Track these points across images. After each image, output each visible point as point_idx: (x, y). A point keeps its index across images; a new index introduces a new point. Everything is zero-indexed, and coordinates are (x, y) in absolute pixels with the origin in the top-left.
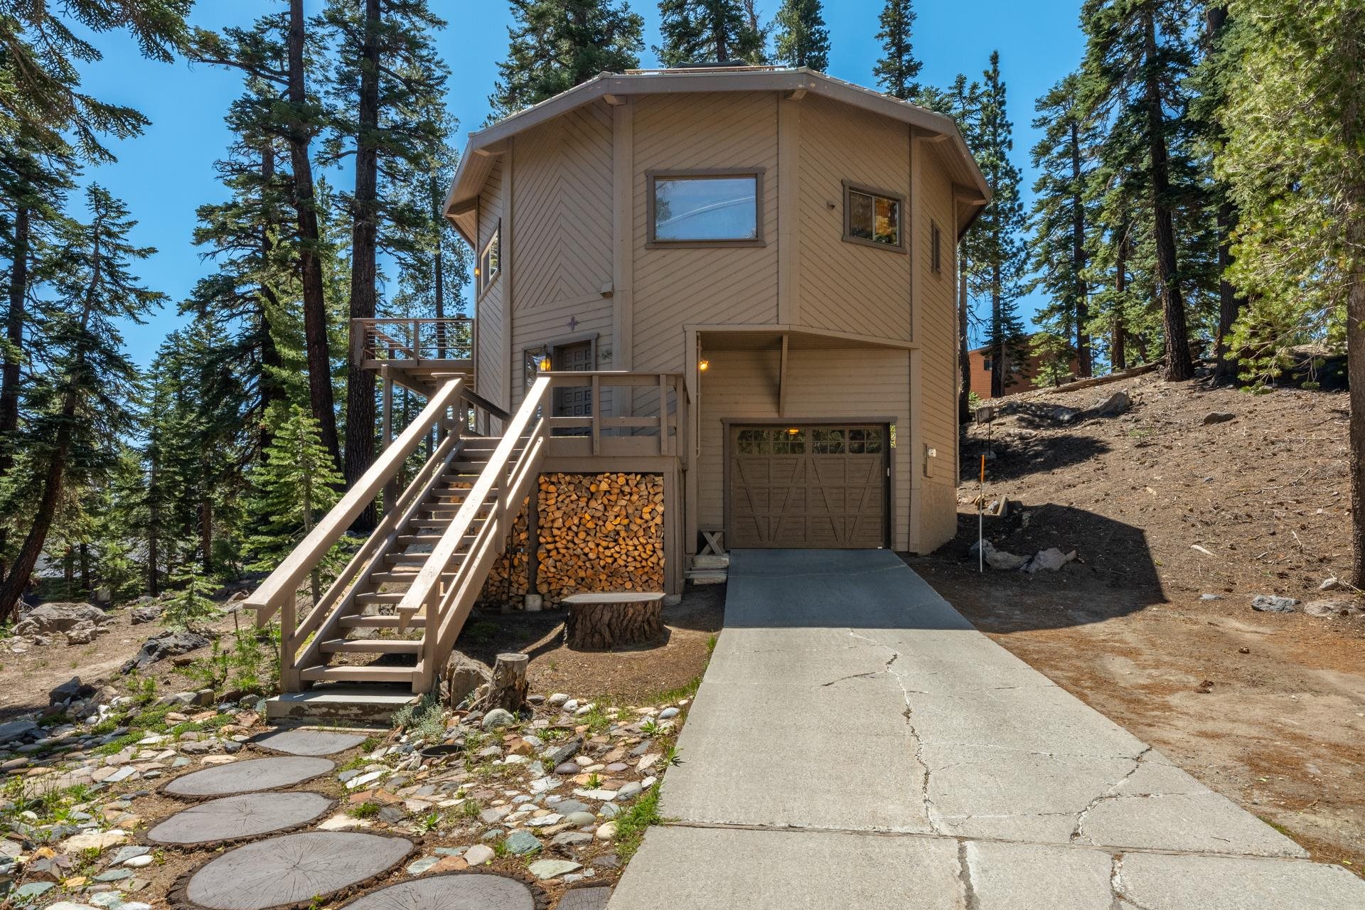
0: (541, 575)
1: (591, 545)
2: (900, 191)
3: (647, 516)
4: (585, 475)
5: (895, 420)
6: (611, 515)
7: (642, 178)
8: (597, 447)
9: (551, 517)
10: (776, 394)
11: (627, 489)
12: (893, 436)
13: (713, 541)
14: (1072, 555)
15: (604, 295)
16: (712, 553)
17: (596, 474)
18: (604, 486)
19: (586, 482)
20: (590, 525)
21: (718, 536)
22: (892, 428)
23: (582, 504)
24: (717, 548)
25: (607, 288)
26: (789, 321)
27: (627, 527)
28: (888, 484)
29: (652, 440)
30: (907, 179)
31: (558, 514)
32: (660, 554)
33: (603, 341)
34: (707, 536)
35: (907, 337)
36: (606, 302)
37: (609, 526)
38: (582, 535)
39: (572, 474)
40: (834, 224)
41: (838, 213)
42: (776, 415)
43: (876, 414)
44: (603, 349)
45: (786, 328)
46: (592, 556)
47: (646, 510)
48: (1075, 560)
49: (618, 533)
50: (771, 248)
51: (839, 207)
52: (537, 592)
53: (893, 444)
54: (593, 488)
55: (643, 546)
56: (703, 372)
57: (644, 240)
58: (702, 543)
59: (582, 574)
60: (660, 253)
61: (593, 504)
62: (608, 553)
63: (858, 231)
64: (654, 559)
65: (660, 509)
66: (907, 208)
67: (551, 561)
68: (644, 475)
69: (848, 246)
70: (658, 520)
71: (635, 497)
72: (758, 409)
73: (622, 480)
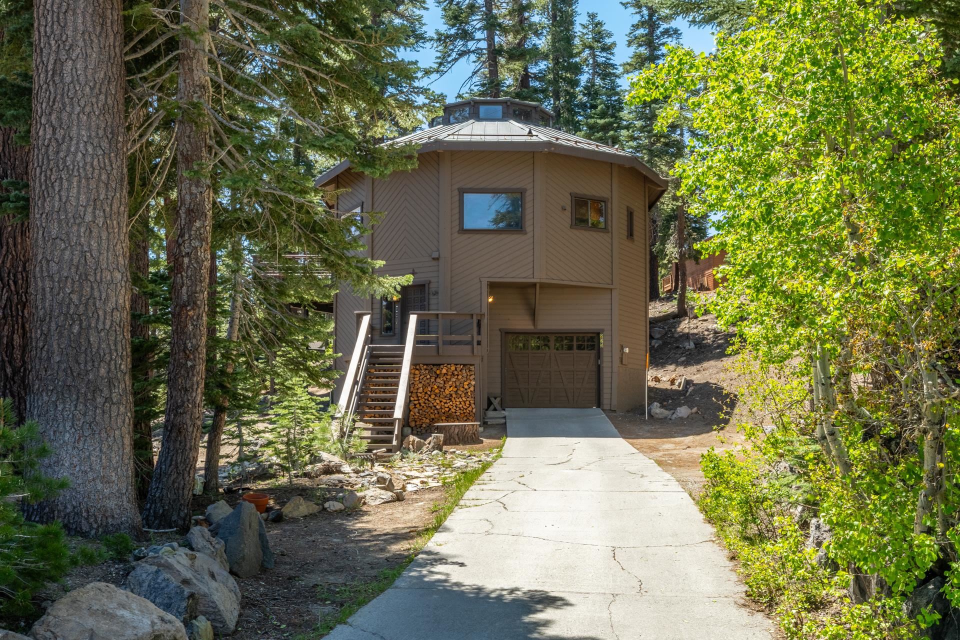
0: (411, 417)
1: (438, 401)
2: (605, 196)
3: (466, 387)
4: (434, 365)
5: (603, 331)
6: (447, 386)
7: (456, 192)
8: (440, 351)
9: (416, 387)
10: (533, 314)
11: (456, 373)
12: (602, 341)
13: (496, 402)
14: (695, 409)
15: (434, 259)
16: (495, 410)
17: (440, 365)
18: (444, 371)
19: (435, 369)
20: (437, 391)
21: (498, 399)
22: (601, 336)
23: (433, 380)
24: (498, 407)
25: (435, 255)
26: (540, 277)
27: (456, 392)
28: (599, 368)
29: (469, 347)
30: (609, 187)
31: (420, 385)
32: (473, 406)
33: (432, 286)
34: (492, 399)
35: (610, 282)
36: (434, 263)
37: (447, 392)
38: (433, 396)
39: (427, 365)
40: (566, 218)
41: (568, 213)
42: (532, 327)
43: (593, 327)
44: (433, 290)
45: (538, 281)
46: (438, 407)
47: (466, 383)
48: (697, 413)
49: (451, 395)
50: (530, 235)
51: (569, 208)
52: (409, 426)
53: (601, 346)
54: (438, 372)
55: (465, 402)
56: (491, 304)
57: (457, 228)
58: (490, 403)
59: (433, 416)
60: (467, 236)
61: (438, 380)
62: (446, 405)
63: (580, 222)
64: (470, 409)
65: (473, 383)
66: (609, 205)
67: (416, 410)
68: (464, 365)
69: (575, 231)
70: (472, 389)
71: (460, 377)
72: (522, 323)
73: (453, 368)
